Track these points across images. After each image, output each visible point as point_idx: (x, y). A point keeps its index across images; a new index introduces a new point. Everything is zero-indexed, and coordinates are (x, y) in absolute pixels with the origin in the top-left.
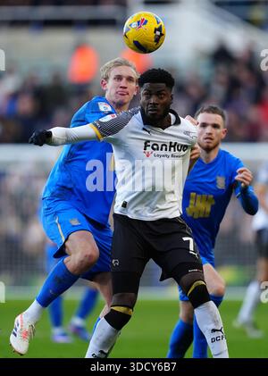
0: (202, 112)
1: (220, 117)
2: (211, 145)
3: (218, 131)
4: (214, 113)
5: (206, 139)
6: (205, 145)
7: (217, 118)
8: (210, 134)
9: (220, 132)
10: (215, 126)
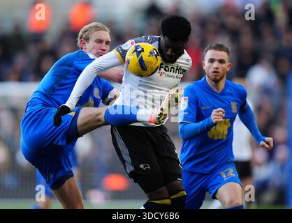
0: (210, 48)
1: (226, 53)
2: (218, 78)
3: (224, 65)
4: (220, 50)
5: (214, 72)
6: (213, 77)
7: (223, 55)
8: (217, 68)
9: (226, 66)
10: (221, 61)
